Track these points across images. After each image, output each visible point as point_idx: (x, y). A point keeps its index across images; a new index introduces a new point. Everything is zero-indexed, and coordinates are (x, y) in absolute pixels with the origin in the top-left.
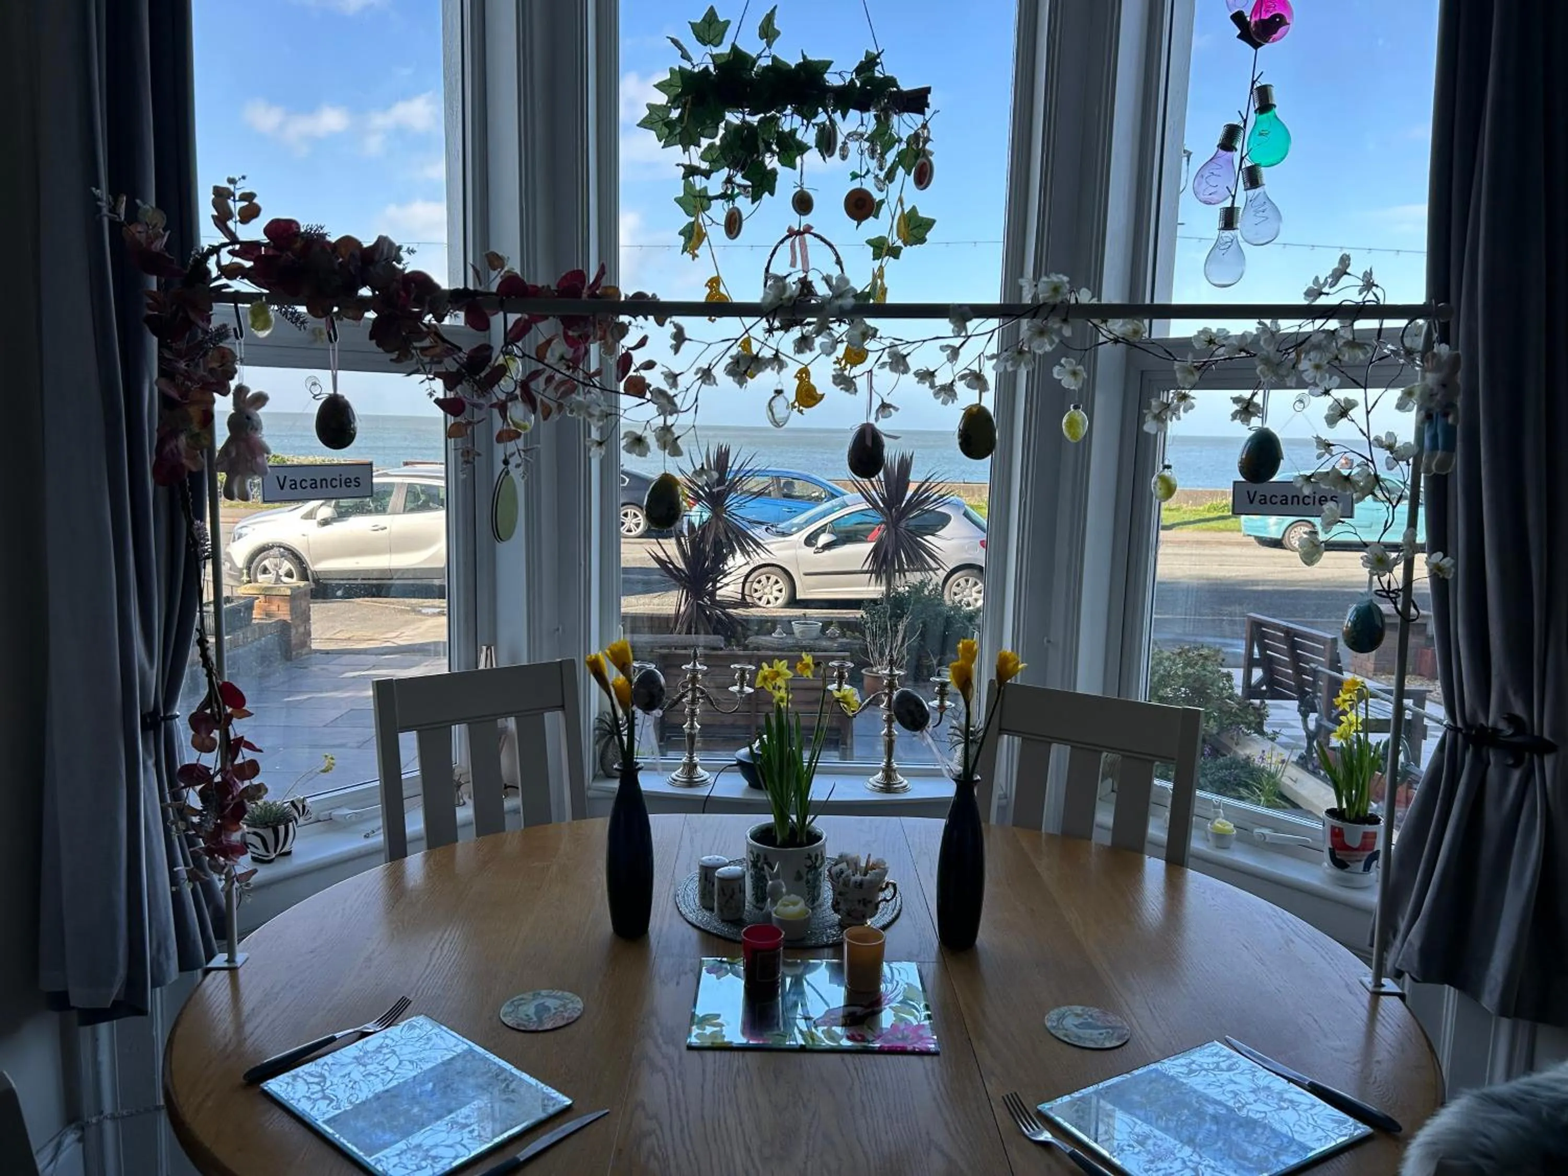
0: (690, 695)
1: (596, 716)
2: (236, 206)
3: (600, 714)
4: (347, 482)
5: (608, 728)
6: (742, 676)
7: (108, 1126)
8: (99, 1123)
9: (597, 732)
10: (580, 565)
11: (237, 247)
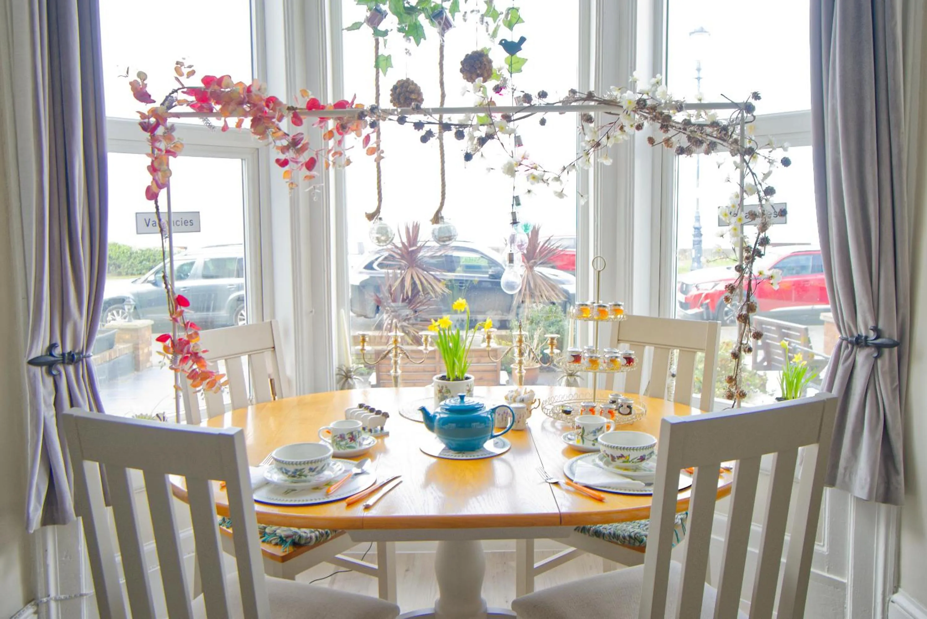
0: (394, 352)
1: (337, 366)
2: (185, 71)
3: (339, 365)
4: (186, 223)
5: (344, 374)
6: (426, 340)
7: (53, 605)
8: (48, 602)
9: (338, 376)
10: (324, 271)
11: (185, 90)
